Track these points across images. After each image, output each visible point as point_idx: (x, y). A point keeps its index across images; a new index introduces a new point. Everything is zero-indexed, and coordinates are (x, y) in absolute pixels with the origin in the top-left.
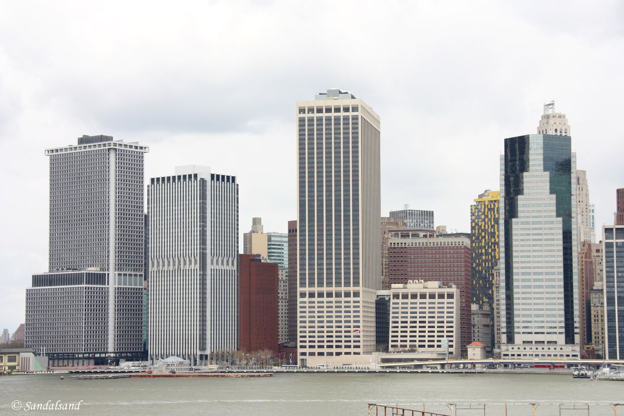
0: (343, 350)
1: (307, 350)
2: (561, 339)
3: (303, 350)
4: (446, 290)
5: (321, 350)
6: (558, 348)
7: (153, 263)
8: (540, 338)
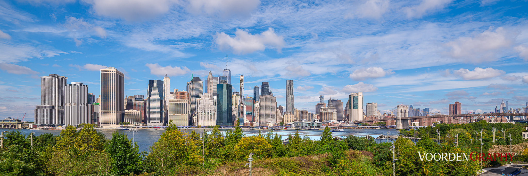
0: (111, 124)
1: (103, 124)
2: (160, 122)
3: (102, 124)
4: (138, 112)
5: (106, 124)
6: (159, 124)
7: (66, 104)
8: (155, 122)
